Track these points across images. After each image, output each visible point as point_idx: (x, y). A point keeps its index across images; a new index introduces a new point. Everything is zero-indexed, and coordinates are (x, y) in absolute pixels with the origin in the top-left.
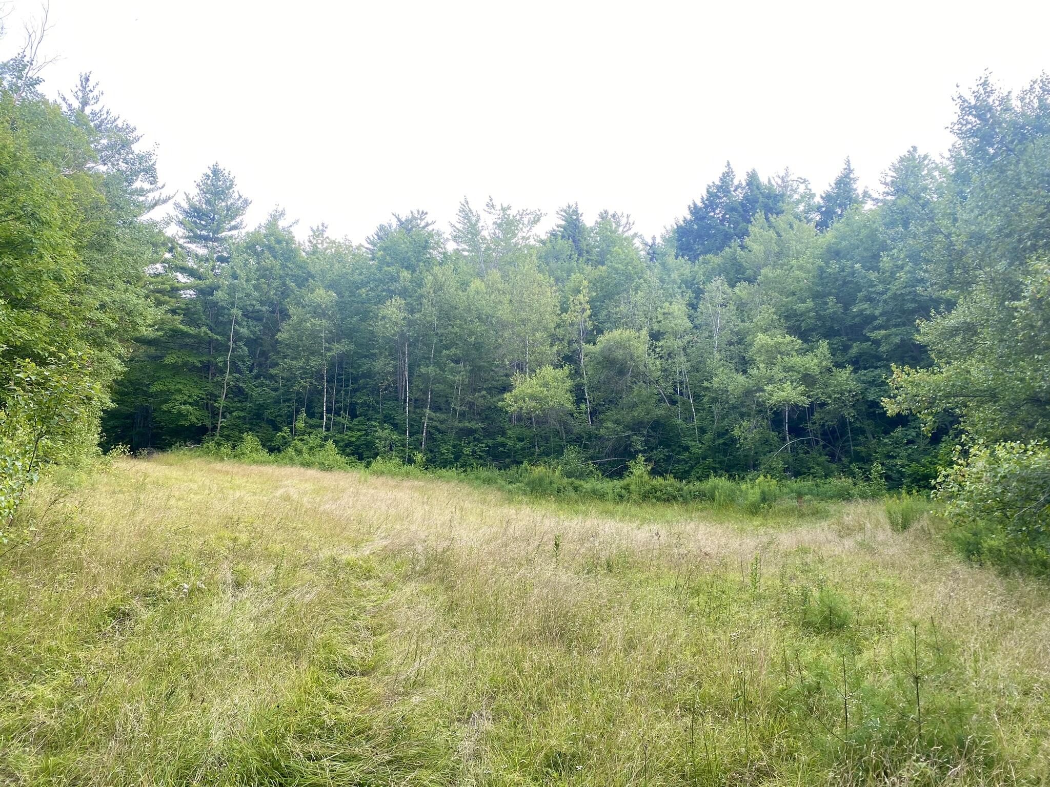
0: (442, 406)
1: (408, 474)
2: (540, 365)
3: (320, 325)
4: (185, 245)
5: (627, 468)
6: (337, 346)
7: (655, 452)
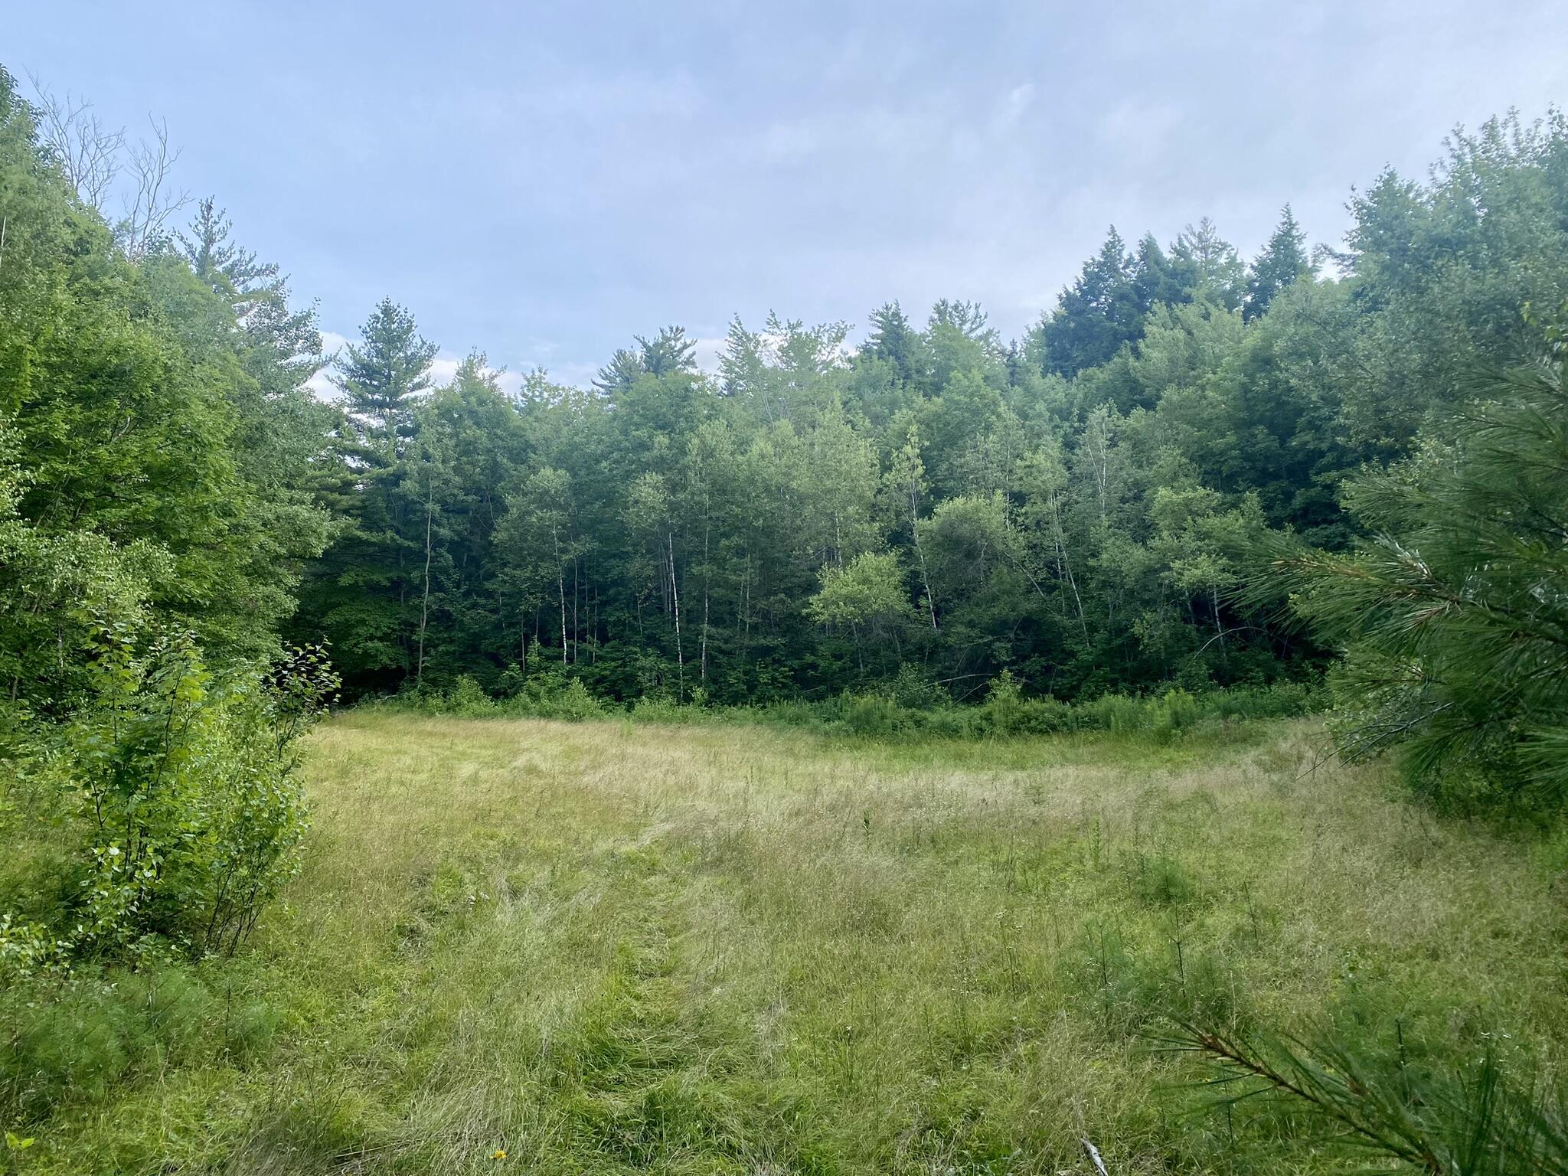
0: (726, 617)
1: (685, 719)
2: (858, 551)
3: (550, 519)
4: (354, 416)
5: (987, 689)
6: (575, 545)
7: (1028, 663)
